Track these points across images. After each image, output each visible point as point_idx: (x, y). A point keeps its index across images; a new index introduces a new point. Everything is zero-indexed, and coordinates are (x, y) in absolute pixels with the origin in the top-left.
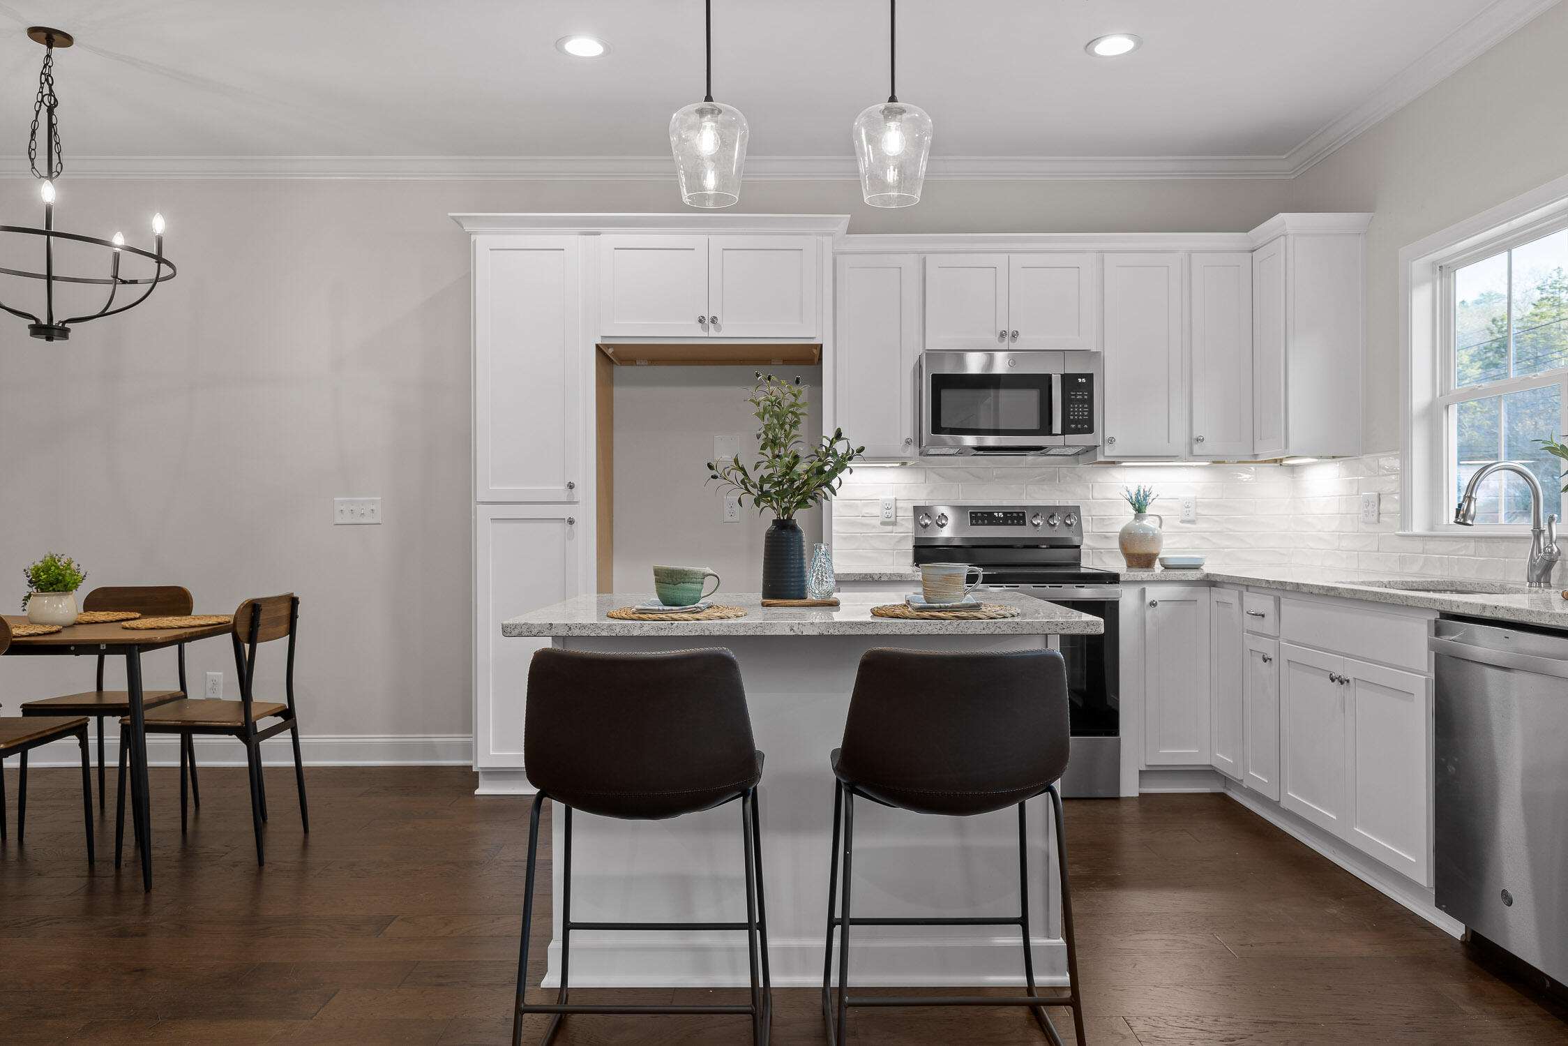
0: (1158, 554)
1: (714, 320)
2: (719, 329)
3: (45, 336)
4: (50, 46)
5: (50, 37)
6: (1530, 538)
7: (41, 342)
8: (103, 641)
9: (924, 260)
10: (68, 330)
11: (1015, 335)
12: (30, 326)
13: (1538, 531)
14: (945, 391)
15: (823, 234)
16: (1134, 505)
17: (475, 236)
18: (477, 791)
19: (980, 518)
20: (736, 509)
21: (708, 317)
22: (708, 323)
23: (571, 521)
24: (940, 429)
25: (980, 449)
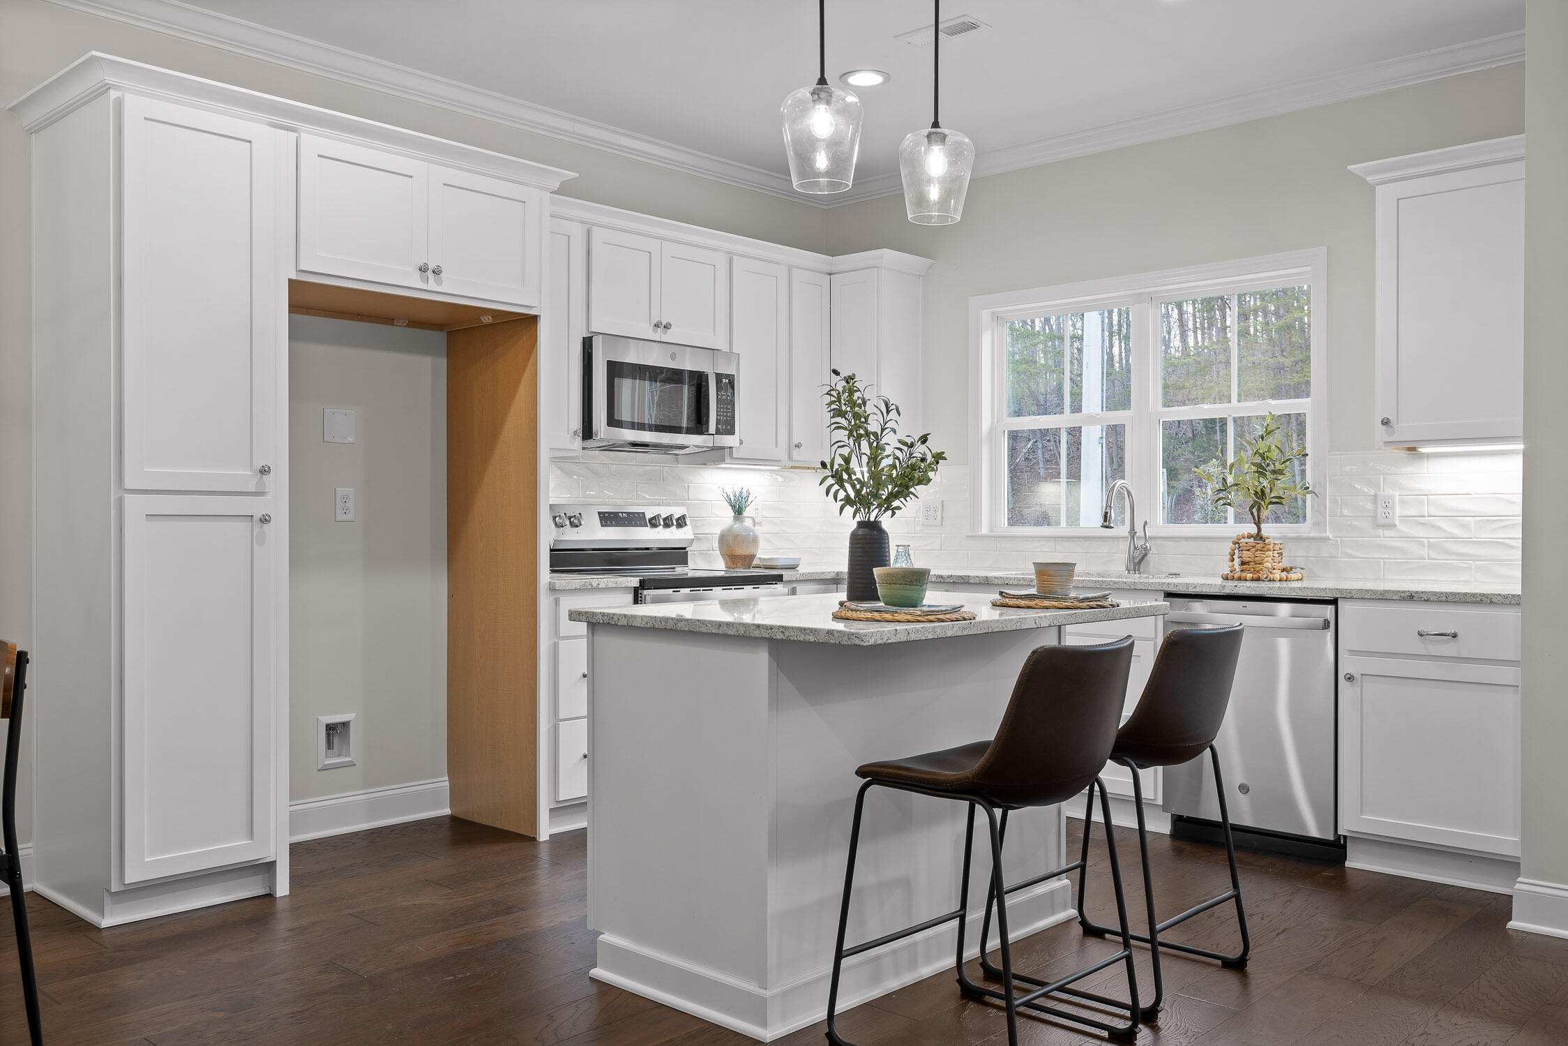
0: (755, 557)
1: (437, 272)
2: (439, 283)
6: (1128, 538)
9: (588, 230)
11: (667, 327)
13: (1133, 533)
14: (616, 380)
15: (542, 189)
16: (733, 507)
17: (119, 94)
18: (105, 923)
19: (608, 519)
20: (351, 505)
21: (432, 266)
22: (430, 273)
23: (265, 520)
24: (613, 421)
25: (634, 445)
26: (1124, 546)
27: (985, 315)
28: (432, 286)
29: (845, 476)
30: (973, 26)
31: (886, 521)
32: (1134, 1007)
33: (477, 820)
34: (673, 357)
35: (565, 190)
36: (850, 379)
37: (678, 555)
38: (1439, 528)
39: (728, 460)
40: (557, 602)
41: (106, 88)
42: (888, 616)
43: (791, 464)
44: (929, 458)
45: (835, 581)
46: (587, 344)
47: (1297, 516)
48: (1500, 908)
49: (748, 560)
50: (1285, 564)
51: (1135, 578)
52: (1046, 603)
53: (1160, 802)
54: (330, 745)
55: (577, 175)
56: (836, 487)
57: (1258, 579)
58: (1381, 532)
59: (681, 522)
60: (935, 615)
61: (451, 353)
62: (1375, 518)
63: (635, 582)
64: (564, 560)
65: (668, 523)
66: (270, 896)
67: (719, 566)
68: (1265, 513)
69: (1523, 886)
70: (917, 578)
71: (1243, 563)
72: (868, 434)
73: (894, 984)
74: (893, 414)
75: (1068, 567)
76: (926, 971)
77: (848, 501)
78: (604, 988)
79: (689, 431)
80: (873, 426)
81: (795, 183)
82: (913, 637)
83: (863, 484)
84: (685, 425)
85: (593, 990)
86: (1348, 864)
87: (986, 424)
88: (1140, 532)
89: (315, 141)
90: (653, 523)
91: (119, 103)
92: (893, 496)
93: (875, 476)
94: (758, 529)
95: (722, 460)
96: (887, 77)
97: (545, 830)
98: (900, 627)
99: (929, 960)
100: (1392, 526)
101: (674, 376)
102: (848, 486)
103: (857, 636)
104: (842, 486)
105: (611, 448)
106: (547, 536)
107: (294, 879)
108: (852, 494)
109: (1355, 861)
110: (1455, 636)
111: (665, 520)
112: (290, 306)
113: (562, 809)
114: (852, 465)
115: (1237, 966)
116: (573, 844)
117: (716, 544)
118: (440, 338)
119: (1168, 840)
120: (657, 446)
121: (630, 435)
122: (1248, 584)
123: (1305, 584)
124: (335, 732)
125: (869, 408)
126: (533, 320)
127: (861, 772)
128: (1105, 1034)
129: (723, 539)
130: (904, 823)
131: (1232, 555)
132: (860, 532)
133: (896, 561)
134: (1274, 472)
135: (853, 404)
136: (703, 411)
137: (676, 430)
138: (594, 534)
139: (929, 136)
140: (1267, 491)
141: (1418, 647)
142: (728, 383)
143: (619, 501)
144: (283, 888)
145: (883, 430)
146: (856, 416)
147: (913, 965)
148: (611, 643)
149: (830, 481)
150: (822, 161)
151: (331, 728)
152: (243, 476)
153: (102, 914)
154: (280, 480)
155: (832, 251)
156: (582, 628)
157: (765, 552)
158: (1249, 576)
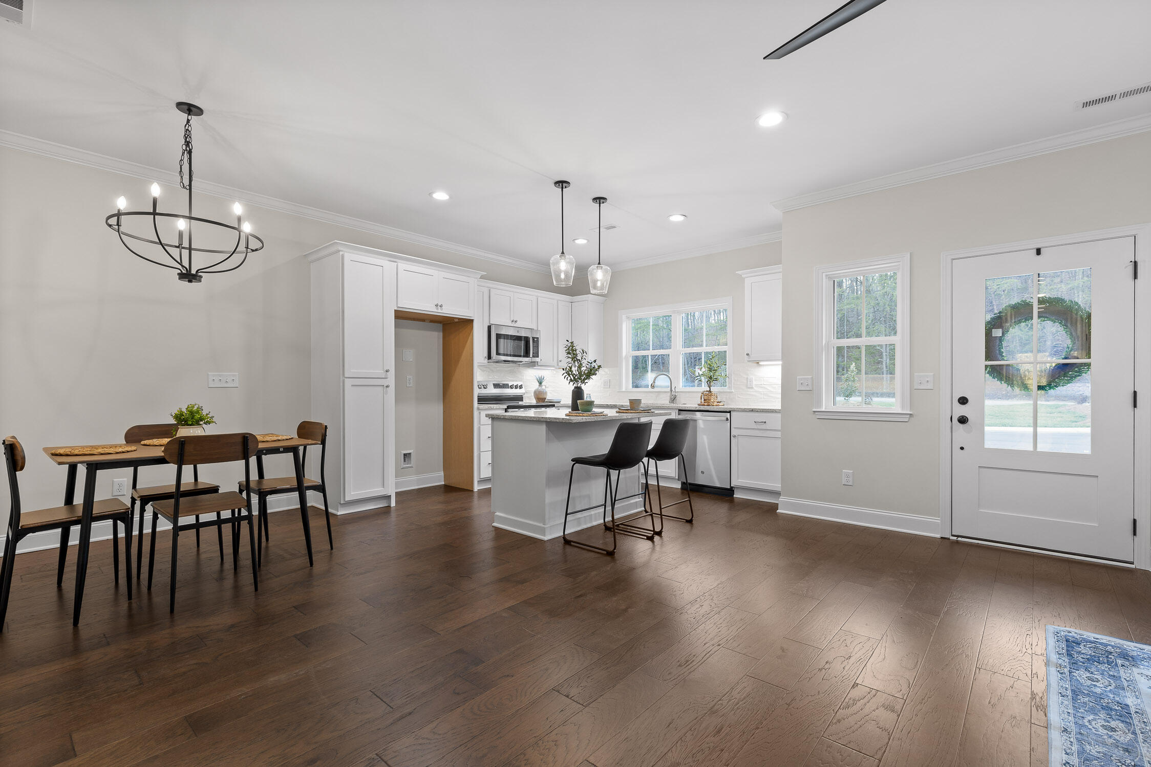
0: (546, 398)
1: (441, 306)
2: (442, 310)
3: (187, 280)
4: (189, 114)
5: (190, 109)
6: (670, 392)
7: (185, 283)
8: (282, 447)
9: (490, 290)
10: (201, 277)
11: (516, 321)
12: (178, 274)
13: (671, 390)
14: (499, 340)
15: (475, 278)
16: (539, 382)
17: (343, 253)
18: (339, 513)
19: (496, 386)
20: (411, 381)
21: (439, 304)
22: (439, 307)
23: (387, 387)
24: (498, 354)
25: (505, 361)
26: (669, 394)
27: (624, 317)
28: (440, 311)
29: (570, 373)
30: (615, 227)
31: (583, 386)
32: (654, 531)
33: (453, 486)
34: (518, 332)
35: (482, 277)
36: (572, 343)
37: (520, 398)
38: (766, 388)
39: (536, 365)
40: (480, 413)
41: (339, 251)
42: (581, 415)
43: (558, 367)
44: (596, 367)
45: (567, 407)
46: (489, 328)
47: (724, 385)
48: (775, 507)
49: (543, 400)
50: (719, 400)
51: (672, 405)
52: (632, 411)
53: (677, 478)
54: (405, 461)
55: (486, 273)
56: (567, 376)
57: (709, 405)
58: (749, 390)
59: (521, 387)
60: (596, 414)
61: (444, 331)
62: (747, 385)
63: (505, 407)
64: (483, 400)
65: (516, 387)
66: (389, 507)
67: (534, 402)
68: (712, 384)
69: (782, 500)
70: (591, 404)
71: (704, 400)
72: (577, 360)
73: (585, 527)
74: (585, 353)
75: (639, 401)
76: (595, 523)
77: (571, 380)
78: (497, 529)
79: (524, 356)
80: (579, 358)
81: (555, 283)
82: (588, 420)
83: (576, 375)
84: (522, 354)
85: (493, 529)
86: (734, 496)
87: (624, 354)
88: (674, 390)
89: (403, 265)
90: (511, 387)
91: (343, 256)
92: (585, 379)
93: (580, 373)
94: (547, 390)
95: (535, 366)
96: (588, 241)
97: (477, 488)
98: (583, 417)
99: (596, 520)
100: (752, 388)
101: (519, 338)
102: (571, 376)
103: (571, 420)
104: (569, 376)
105: (497, 362)
106: (477, 392)
107: (396, 502)
108: (572, 378)
109: (737, 495)
110: (765, 422)
111: (515, 386)
112: (395, 316)
113: (482, 481)
114: (572, 369)
115: (690, 522)
116: (487, 493)
117: (533, 395)
118: (440, 326)
119: (680, 490)
120: (512, 362)
121: (503, 358)
122: (706, 407)
123: (725, 407)
124: (407, 456)
125: (578, 352)
126: (472, 321)
127: (573, 460)
128: (645, 538)
129: (535, 392)
130: (588, 477)
131: (701, 397)
132: (575, 390)
133: (586, 398)
134: (714, 370)
135: (573, 351)
136: (528, 349)
137: (520, 356)
138: (492, 391)
139: (597, 267)
140: (712, 377)
141: (754, 426)
142: (536, 341)
143: (500, 380)
144: (393, 504)
145: (582, 359)
146: (574, 354)
147: (591, 521)
148: (498, 424)
149: (565, 374)
150: (563, 276)
151: (405, 455)
152: (380, 372)
153: (338, 511)
154: (392, 375)
155: (572, 295)
156: (490, 421)
157: (549, 397)
158: (706, 404)
